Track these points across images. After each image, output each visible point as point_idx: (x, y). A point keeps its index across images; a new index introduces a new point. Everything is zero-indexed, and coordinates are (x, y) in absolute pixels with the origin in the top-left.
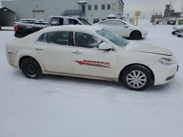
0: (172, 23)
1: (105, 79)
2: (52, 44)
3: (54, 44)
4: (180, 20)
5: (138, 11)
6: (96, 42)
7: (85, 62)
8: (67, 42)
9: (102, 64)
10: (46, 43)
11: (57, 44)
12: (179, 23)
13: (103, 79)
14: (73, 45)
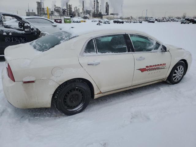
0: (59, 21)
1: (158, 81)
2: (107, 53)
3: (111, 53)
4: (65, 19)
5: (47, 7)
6: (153, 44)
7: (147, 69)
8: (126, 48)
9: (160, 67)
10: (99, 53)
11: (115, 52)
12: (65, 21)
13: (156, 82)
14: (133, 51)
